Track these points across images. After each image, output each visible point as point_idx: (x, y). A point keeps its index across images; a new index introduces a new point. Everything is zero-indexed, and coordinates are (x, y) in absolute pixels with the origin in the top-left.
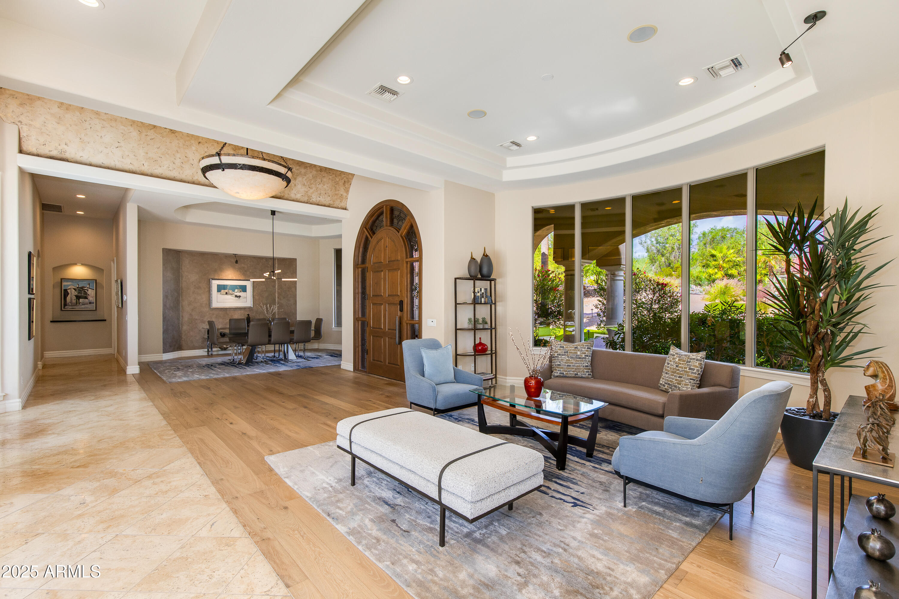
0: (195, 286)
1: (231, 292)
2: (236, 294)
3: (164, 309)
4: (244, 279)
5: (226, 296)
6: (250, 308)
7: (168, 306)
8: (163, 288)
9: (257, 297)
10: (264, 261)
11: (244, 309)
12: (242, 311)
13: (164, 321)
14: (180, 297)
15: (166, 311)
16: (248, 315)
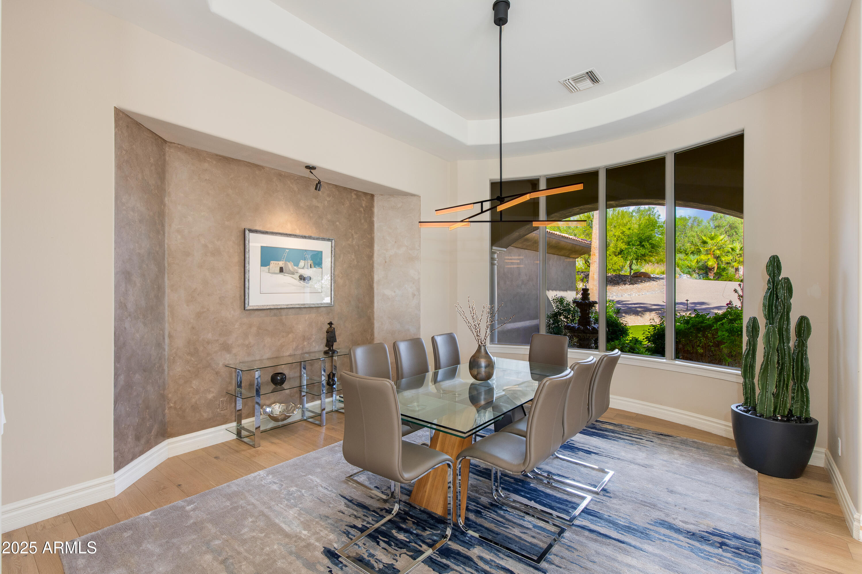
0: (205, 246)
1: (290, 266)
2: (302, 272)
3: (119, 320)
4: (317, 236)
5: (281, 276)
6: (328, 308)
7: (130, 306)
8: (117, 255)
9: (341, 281)
10: (354, 196)
11: (317, 308)
12: (313, 315)
13: (117, 358)
14: (163, 278)
15: (127, 325)
16: (330, 324)
